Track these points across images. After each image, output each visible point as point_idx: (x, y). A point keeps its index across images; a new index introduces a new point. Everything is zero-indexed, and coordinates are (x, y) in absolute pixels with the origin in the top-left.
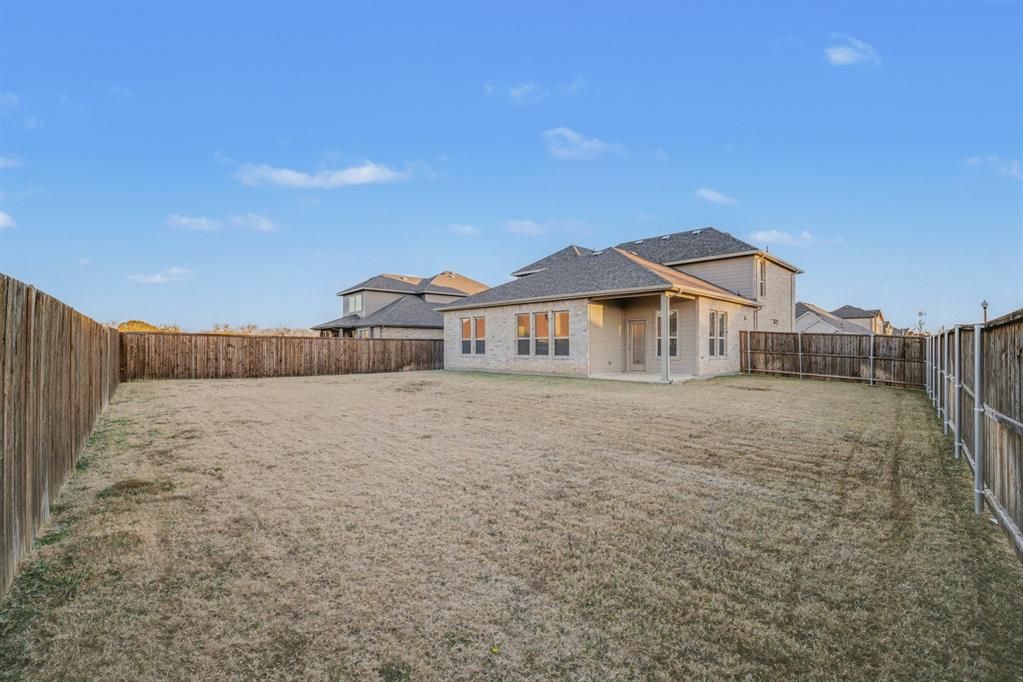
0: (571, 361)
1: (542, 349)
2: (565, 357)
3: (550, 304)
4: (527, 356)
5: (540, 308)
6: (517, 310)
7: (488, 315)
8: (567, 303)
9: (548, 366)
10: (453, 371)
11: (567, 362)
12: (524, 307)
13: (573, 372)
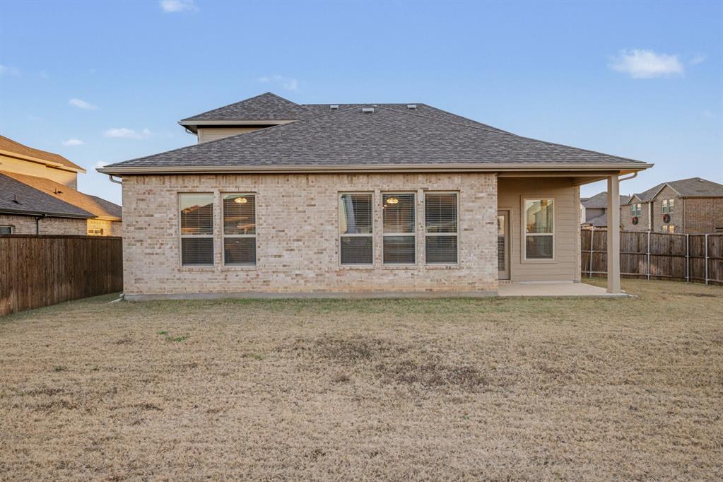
0: (462, 273)
1: (399, 253)
2: (452, 265)
3: (421, 178)
4: (368, 266)
5: (398, 184)
6: (346, 185)
7: (266, 191)
8: (457, 180)
9: (417, 281)
10: (154, 304)
11: (457, 273)
12: (363, 179)
13: (467, 290)
